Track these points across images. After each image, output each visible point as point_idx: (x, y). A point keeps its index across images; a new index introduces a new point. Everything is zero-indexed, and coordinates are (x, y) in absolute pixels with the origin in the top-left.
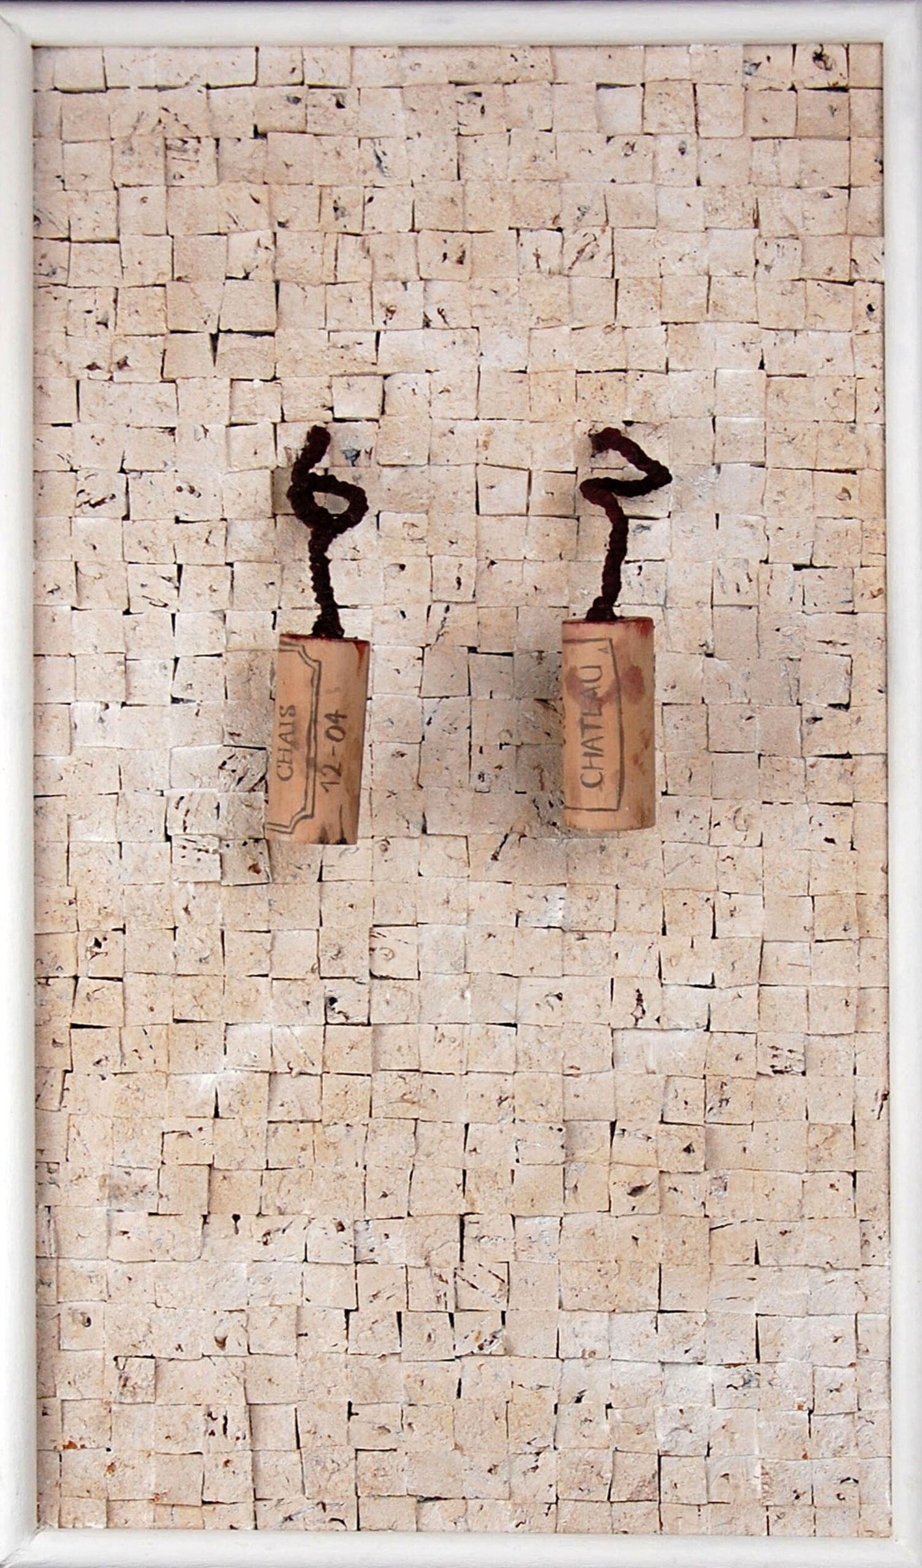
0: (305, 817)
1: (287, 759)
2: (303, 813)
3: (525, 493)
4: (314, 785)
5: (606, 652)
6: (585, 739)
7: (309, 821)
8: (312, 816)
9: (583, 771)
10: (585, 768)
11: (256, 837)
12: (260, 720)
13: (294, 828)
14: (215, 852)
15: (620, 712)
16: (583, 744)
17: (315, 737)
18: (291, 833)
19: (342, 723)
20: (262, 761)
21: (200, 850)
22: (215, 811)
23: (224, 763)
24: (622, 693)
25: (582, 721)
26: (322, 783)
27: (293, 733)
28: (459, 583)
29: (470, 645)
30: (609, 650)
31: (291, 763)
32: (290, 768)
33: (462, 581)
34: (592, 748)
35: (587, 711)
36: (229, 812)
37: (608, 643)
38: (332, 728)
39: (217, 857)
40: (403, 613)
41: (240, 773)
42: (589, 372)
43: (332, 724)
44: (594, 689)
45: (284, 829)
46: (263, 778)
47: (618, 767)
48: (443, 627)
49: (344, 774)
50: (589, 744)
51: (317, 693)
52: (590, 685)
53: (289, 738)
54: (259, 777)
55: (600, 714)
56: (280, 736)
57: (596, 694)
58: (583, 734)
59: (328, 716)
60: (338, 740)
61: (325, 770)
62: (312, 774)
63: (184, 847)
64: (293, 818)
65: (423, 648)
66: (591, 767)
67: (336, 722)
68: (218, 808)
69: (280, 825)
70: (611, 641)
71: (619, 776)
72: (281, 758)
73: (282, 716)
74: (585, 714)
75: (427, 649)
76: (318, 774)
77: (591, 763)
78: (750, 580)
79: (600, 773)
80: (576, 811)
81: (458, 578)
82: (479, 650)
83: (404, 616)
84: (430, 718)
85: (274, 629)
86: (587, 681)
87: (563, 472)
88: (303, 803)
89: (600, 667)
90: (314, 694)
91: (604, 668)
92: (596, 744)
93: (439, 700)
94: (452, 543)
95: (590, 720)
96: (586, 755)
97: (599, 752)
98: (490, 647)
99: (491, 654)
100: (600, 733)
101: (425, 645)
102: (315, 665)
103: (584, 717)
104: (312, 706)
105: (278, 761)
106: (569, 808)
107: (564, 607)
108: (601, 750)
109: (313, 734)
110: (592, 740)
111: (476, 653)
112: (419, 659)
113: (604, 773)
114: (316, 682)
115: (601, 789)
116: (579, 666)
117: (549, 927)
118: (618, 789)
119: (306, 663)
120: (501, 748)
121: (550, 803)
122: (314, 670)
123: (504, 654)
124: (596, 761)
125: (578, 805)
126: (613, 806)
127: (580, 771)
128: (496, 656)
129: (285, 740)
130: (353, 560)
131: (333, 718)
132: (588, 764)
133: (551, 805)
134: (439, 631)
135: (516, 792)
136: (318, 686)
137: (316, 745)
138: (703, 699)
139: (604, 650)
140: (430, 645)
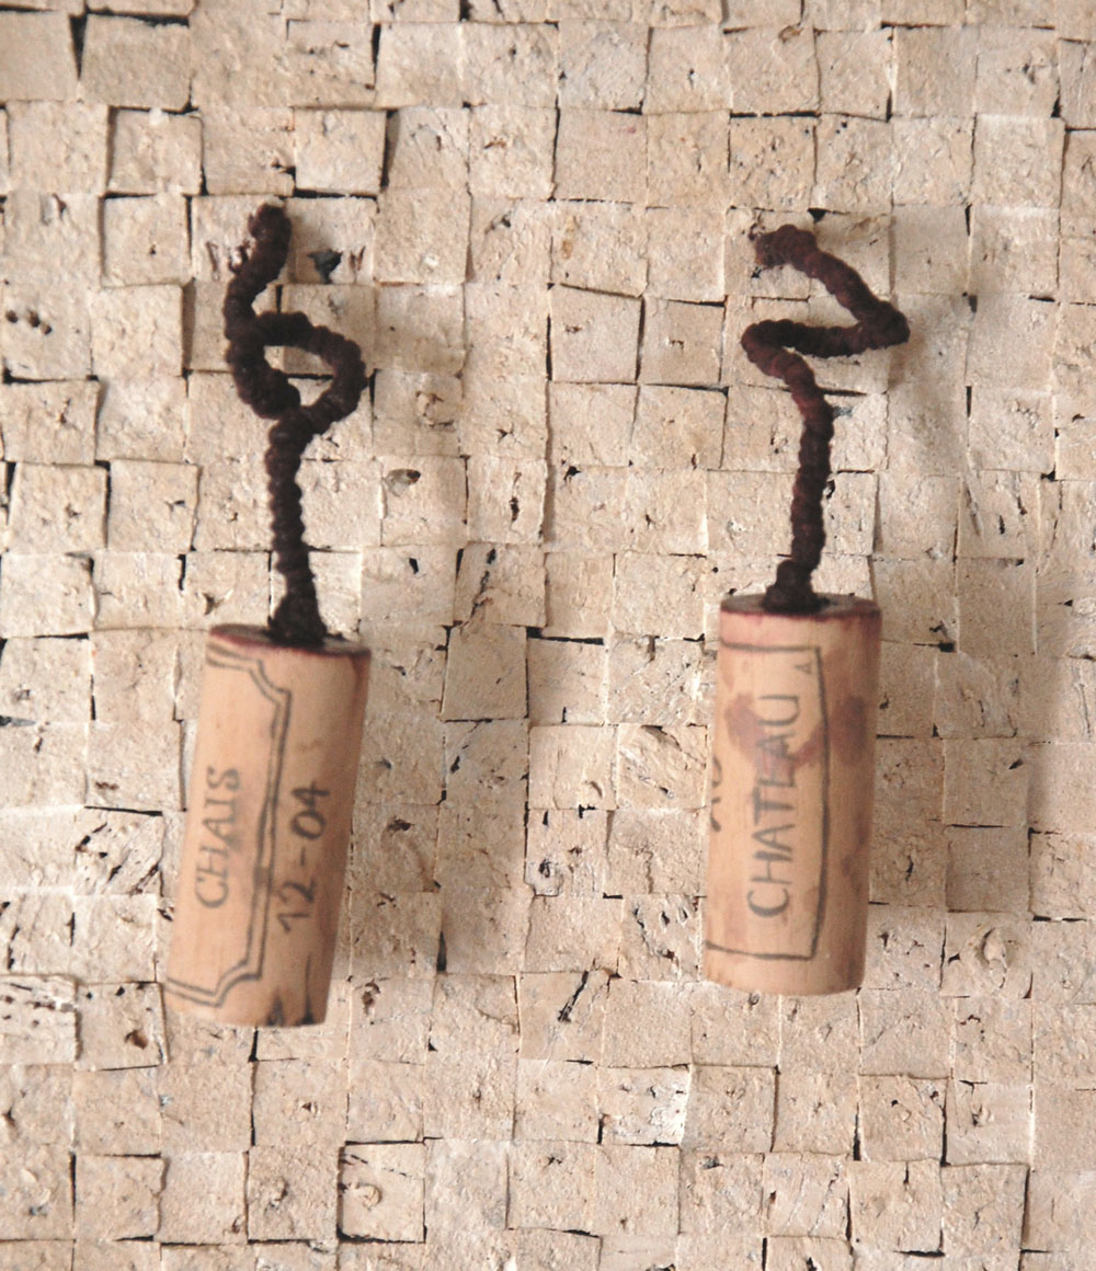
0: (246, 977)
1: (217, 868)
2: (243, 971)
3: (634, 342)
4: (266, 920)
5: (809, 672)
6: (761, 827)
7: (253, 984)
8: (258, 975)
9: (754, 886)
10: (757, 879)
11: (140, 979)
12: (154, 759)
13: (223, 996)
14: (66, 1008)
15: (826, 781)
16: (757, 836)
17: (273, 830)
18: (218, 1005)
19: (321, 804)
20: (155, 837)
21: (38, 1005)
22: (67, 930)
23: (87, 840)
24: (831, 745)
25: (756, 794)
26: (280, 916)
27: (231, 820)
28: (515, 508)
29: (533, 624)
30: (814, 668)
31: (224, 874)
32: (224, 885)
33: (520, 505)
34: (773, 844)
35: (766, 777)
36: (92, 932)
37: (813, 656)
38: (304, 814)
39: (70, 1018)
40: (413, 563)
41: (114, 859)
42: (752, 115)
43: (303, 808)
44: (782, 737)
45: (203, 997)
46: (155, 868)
47: (816, 879)
48: (483, 588)
49: (318, 897)
50: (769, 837)
51: (281, 750)
52: (777, 731)
53: (225, 829)
54: (148, 867)
55: (792, 784)
56: (206, 822)
57: (785, 747)
58: (756, 820)
59: (298, 793)
60: (311, 836)
61: (287, 892)
62: (262, 897)
63: (9, 1000)
64: (222, 978)
65: (448, 629)
66: (769, 879)
67: (310, 803)
68: (72, 924)
69: (198, 989)
70: (818, 651)
71: (816, 896)
72: (205, 864)
73: (213, 786)
74: (764, 783)
75: (455, 631)
76: (275, 900)
77: (769, 871)
78: (1023, 512)
79: (785, 891)
80: (736, 956)
81: (514, 500)
82: (546, 633)
83: (416, 569)
84: (458, 759)
85: (181, 587)
86: (770, 723)
87: (701, 303)
88: (244, 950)
89: (795, 699)
90: (275, 752)
91: (802, 701)
92: (781, 838)
93: (474, 724)
94: (504, 434)
95: (772, 794)
96: (760, 855)
97: (786, 854)
98: (566, 630)
99: (566, 640)
100: (789, 817)
101: (451, 624)
102: (281, 698)
103: (762, 788)
104: (269, 773)
105: (199, 869)
106: (720, 949)
107: (699, 556)
108: (789, 849)
109: (268, 826)
110: (774, 830)
111: (541, 638)
112: (440, 648)
113: (790, 890)
114: (279, 729)
115: (785, 920)
116: (757, 693)
117: (656, 1144)
118: (814, 919)
119: (264, 693)
120: (581, 816)
121: (664, 916)
122: (278, 706)
123: (589, 641)
124: (778, 869)
125: (740, 947)
126: (805, 950)
127: (748, 885)
128: (576, 645)
129: (216, 833)
130: (327, 460)
131: (307, 796)
132: (764, 874)
133: (667, 920)
134: (477, 597)
135: (605, 896)
136: (283, 738)
137: (273, 847)
138: (935, 728)
139: (806, 668)
140: (460, 622)
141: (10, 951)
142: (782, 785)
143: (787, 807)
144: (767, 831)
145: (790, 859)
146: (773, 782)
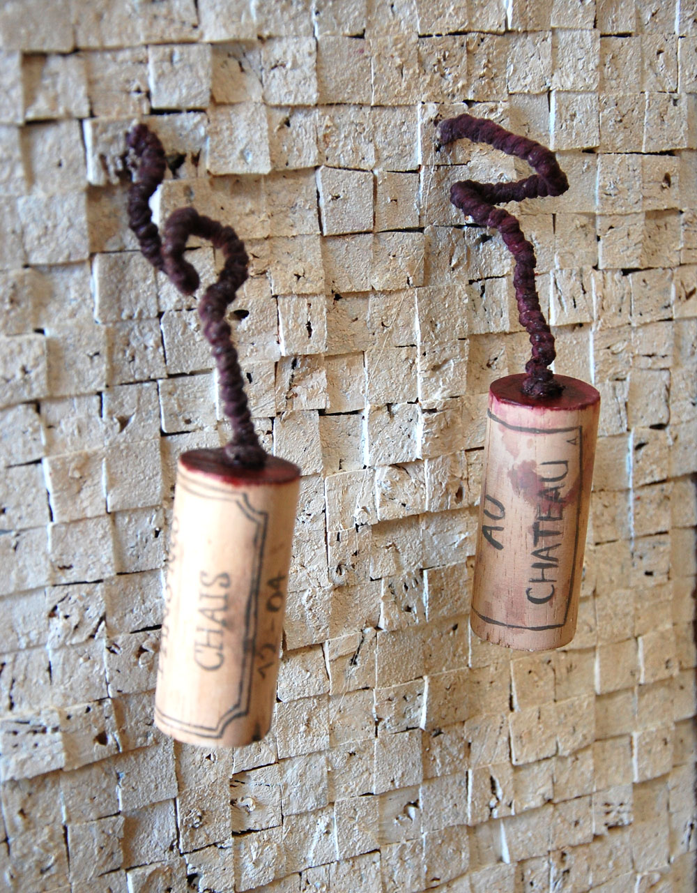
0: (239, 716)
1: (213, 644)
2: (237, 711)
3: (371, 203)
4: (251, 674)
5: (574, 444)
6: (538, 548)
7: (243, 720)
8: (246, 713)
9: (531, 585)
10: (534, 581)
13: (222, 732)
14: (55, 729)
15: (579, 512)
16: (536, 554)
18: (218, 737)
20: (101, 598)
21: (35, 732)
22: (47, 674)
23: (55, 608)
25: (535, 527)
26: (259, 669)
27: (224, 609)
28: (310, 330)
29: (323, 407)
30: (578, 441)
31: (220, 647)
32: (221, 656)
33: (312, 327)
34: (547, 558)
35: (543, 515)
36: (64, 672)
37: (578, 432)
38: (273, 596)
39: (59, 736)
41: (74, 620)
42: (430, 36)
43: (274, 591)
44: (556, 489)
46: (102, 619)
47: (570, 576)
48: (291, 387)
50: (544, 554)
52: (552, 485)
53: (220, 616)
54: (97, 619)
55: (561, 518)
56: (201, 611)
57: (557, 494)
58: (535, 543)
59: (270, 583)
60: (277, 610)
62: (249, 661)
63: (15, 733)
64: (221, 719)
65: (272, 419)
66: (543, 580)
68: (49, 669)
69: (201, 727)
70: (581, 428)
71: (569, 586)
72: (203, 641)
73: (207, 585)
74: (541, 518)
75: (276, 420)
76: (257, 658)
77: (543, 575)
78: (585, 293)
79: (553, 586)
80: (514, 629)
81: (309, 323)
82: (327, 412)
83: (251, 380)
86: (547, 480)
87: (406, 172)
88: (236, 698)
89: (565, 462)
90: (257, 557)
91: (570, 464)
92: (552, 554)
94: (299, 277)
95: (546, 526)
96: (536, 566)
97: (554, 563)
99: (341, 414)
100: (557, 539)
102: (260, 519)
103: (540, 522)
104: (253, 572)
105: (196, 644)
106: (503, 625)
108: (556, 560)
109: (252, 610)
110: (548, 549)
112: (268, 433)
113: (555, 585)
114: (260, 542)
115: (551, 604)
116: (539, 462)
117: (408, 729)
119: (248, 517)
120: (357, 531)
122: (259, 525)
123: (351, 413)
124: (549, 573)
125: (520, 624)
126: (560, 621)
127: (527, 585)
128: (346, 416)
129: (212, 618)
130: (190, 309)
131: (275, 583)
132: (540, 577)
133: (406, 587)
134: (288, 393)
135: (372, 580)
136: (263, 547)
137: (256, 623)
139: (572, 442)
140: (279, 413)
141: (11, 698)
142: (554, 519)
143: (557, 533)
144: (542, 550)
145: (556, 566)
146: (549, 518)
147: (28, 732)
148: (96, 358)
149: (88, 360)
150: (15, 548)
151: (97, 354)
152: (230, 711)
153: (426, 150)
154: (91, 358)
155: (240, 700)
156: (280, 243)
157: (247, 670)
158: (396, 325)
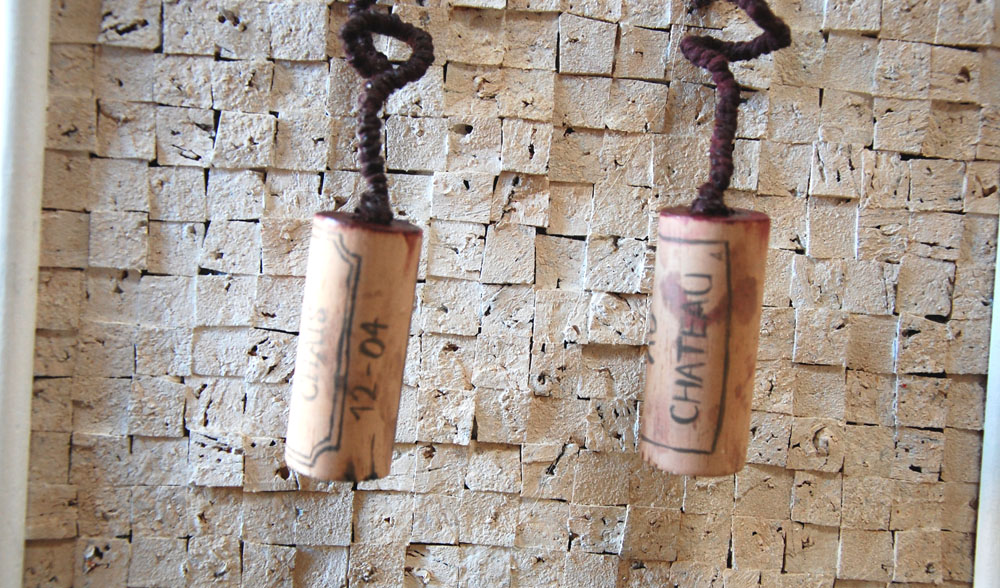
0: (329, 448)
2: (327, 444)
3: (612, 50)
4: (343, 411)
5: (720, 259)
6: (681, 364)
7: (334, 453)
8: (337, 448)
9: (675, 403)
10: (677, 398)
13: (315, 460)
14: (239, 452)
15: (728, 334)
16: (679, 370)
17: (348, 353)
18: (311, 466)
19: (381, 334)
21: (221, 449)
22: (242, 404)
23: (255, 348)
24: (731, 308)
25: (679, 341)
26: (352, 409)
28: (532, 151)
29: (540, 225)
30: (724, 256)
31: (316, 379)
32: (316, 387)
33: (535, 150)
34: (689, 375)
35: (687, 330)
36: (256, 406)
37: (723, 247)
38: (368, 341)
39: (240, 457)
40: (466, 183)
41: (271, 362)
43: (369, 336)
44: (699, 303)
45: (303, 459)
47: (717, 401)
48: (510, 201)
49: (379, 396)
50: (686, 371)
51: (354, 297)
52: (694, 299)
53: (318, 349)
55: (704, 335)
57: (700, 310)
58: (679, 358)
59: (364, 326)
60: (373, 356)
61: (357, 393)
62: (340, 397)
63: (203, 445)
64: (314, 448)
65: (486, 226)
66: (686, 399)
67: (374, 333)
68: (245, 400)
69: (300, 454)
70: (727, 244)
71: (717, 412)
74: (685, 334)
75: (491, 228)
76: (349, 398)
77: (686, 394)
78: (852, 169)
79: (696, 407)
80: (660, 448)
81: (532, 146)
82: (548, 231)
83: (468, 187)
84: (489, 308)
85: (320, 193)
86: (690, 293)
87: (655, 29)
88: (328, 430)
89: (709, 277)
90: (350, 298)
91: (714, 279)
92: (695, 372)
93: (500, 287)
94: (526, 104)
95: (690, 341)
96: (680, 383)
97: (697, 382)
98: (561, 229)
99: (561, 236)
100: (701, 358)
101: (488, 222)
102: (353, 261)
103: (684, 337)
104: (345, 311)
106: (651, 442)
107: (647, 187)
108: (700, 380)
109: (344, 348)
110: (691, 366)
111: (545, 234)
112: (481, 237)
113: (699, 407)
114: (352, 283)
115: (695, 427)
116: (683, 273)
117: (604, 553)
118: (715, 427)
119: (342, 257)
120: (565, 347)
121: (615, 412)
122: (352, 266)
123: (575, 238)
124: (692, 392)
125: (664, 442)
126: (707, 447)
127: (670, 402)
128: (567, 240)
129: (312, 351)
130: (415, 116)
131: (371, 328)
132: (682, 395)
133: (617, 415)
134: (505, 206)
135: (579, 398)
136: (355, 288)
137: (347, 361)
138: (791, 302)
139: (718, 256)
140: (494, 222)
141: (206, 415)
142: (697, 336)
143: (700, 351)
144: (685, 367)
145: (700, 387)
146: (691, 334)
147: (214, 447)
148: (319, 143)
149: (312, 143)
150: (227, 289)
151: (322, 139)
152: (321, 443)
153: (676, 10)
154: (316, 142)
155: (330, 434)
156: (513, 73)
157: (338, 406)
158: (630, 165)
